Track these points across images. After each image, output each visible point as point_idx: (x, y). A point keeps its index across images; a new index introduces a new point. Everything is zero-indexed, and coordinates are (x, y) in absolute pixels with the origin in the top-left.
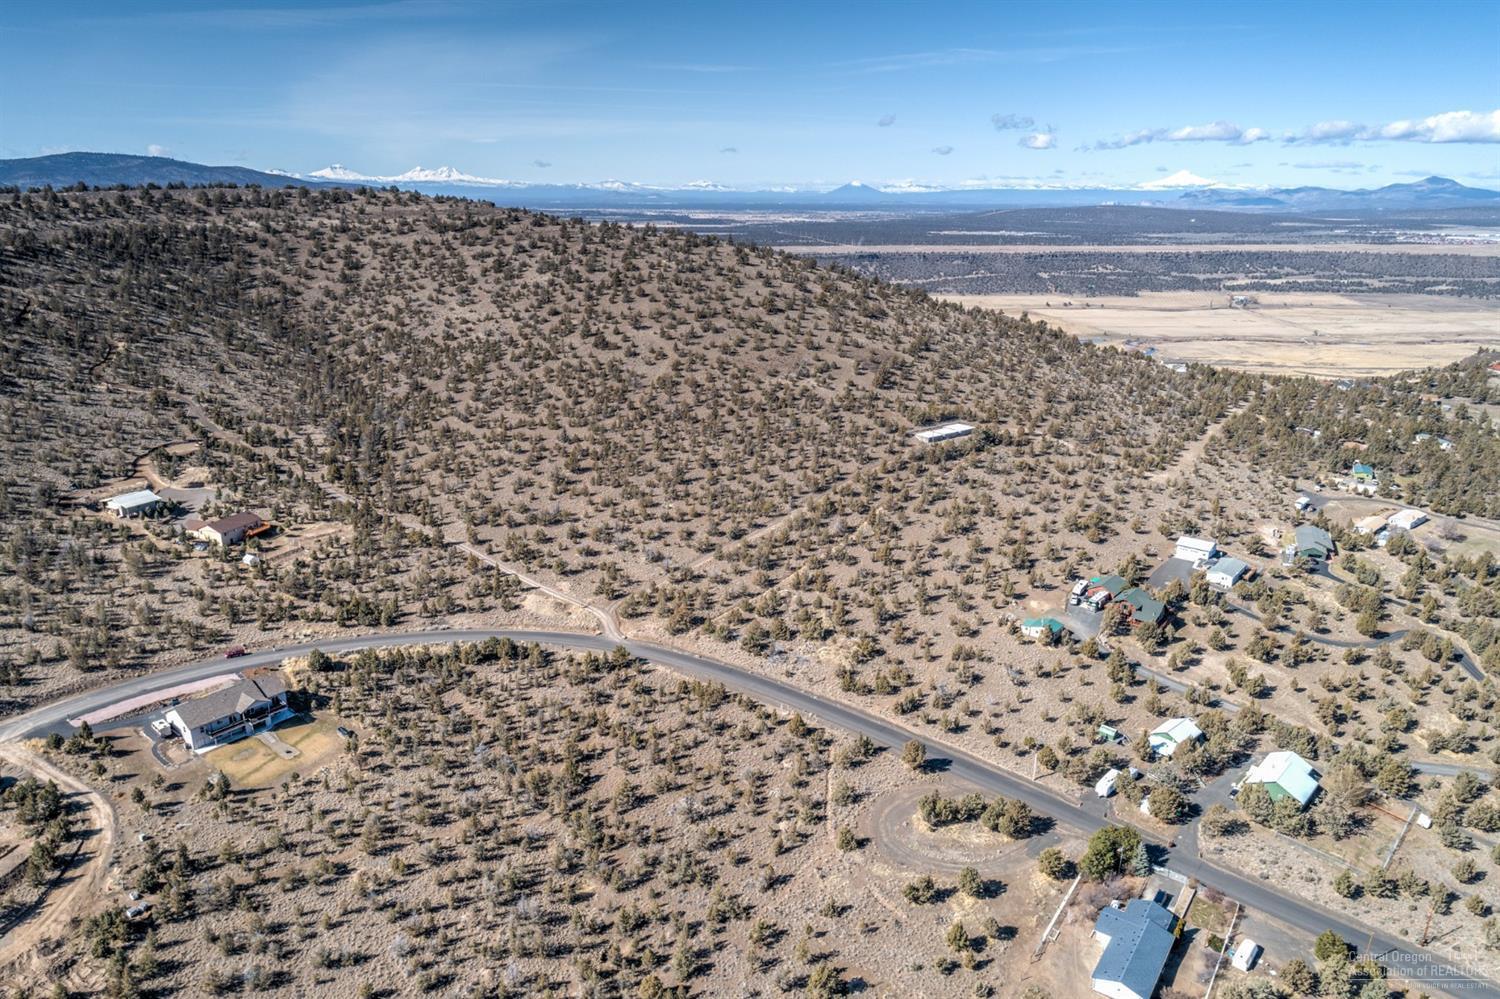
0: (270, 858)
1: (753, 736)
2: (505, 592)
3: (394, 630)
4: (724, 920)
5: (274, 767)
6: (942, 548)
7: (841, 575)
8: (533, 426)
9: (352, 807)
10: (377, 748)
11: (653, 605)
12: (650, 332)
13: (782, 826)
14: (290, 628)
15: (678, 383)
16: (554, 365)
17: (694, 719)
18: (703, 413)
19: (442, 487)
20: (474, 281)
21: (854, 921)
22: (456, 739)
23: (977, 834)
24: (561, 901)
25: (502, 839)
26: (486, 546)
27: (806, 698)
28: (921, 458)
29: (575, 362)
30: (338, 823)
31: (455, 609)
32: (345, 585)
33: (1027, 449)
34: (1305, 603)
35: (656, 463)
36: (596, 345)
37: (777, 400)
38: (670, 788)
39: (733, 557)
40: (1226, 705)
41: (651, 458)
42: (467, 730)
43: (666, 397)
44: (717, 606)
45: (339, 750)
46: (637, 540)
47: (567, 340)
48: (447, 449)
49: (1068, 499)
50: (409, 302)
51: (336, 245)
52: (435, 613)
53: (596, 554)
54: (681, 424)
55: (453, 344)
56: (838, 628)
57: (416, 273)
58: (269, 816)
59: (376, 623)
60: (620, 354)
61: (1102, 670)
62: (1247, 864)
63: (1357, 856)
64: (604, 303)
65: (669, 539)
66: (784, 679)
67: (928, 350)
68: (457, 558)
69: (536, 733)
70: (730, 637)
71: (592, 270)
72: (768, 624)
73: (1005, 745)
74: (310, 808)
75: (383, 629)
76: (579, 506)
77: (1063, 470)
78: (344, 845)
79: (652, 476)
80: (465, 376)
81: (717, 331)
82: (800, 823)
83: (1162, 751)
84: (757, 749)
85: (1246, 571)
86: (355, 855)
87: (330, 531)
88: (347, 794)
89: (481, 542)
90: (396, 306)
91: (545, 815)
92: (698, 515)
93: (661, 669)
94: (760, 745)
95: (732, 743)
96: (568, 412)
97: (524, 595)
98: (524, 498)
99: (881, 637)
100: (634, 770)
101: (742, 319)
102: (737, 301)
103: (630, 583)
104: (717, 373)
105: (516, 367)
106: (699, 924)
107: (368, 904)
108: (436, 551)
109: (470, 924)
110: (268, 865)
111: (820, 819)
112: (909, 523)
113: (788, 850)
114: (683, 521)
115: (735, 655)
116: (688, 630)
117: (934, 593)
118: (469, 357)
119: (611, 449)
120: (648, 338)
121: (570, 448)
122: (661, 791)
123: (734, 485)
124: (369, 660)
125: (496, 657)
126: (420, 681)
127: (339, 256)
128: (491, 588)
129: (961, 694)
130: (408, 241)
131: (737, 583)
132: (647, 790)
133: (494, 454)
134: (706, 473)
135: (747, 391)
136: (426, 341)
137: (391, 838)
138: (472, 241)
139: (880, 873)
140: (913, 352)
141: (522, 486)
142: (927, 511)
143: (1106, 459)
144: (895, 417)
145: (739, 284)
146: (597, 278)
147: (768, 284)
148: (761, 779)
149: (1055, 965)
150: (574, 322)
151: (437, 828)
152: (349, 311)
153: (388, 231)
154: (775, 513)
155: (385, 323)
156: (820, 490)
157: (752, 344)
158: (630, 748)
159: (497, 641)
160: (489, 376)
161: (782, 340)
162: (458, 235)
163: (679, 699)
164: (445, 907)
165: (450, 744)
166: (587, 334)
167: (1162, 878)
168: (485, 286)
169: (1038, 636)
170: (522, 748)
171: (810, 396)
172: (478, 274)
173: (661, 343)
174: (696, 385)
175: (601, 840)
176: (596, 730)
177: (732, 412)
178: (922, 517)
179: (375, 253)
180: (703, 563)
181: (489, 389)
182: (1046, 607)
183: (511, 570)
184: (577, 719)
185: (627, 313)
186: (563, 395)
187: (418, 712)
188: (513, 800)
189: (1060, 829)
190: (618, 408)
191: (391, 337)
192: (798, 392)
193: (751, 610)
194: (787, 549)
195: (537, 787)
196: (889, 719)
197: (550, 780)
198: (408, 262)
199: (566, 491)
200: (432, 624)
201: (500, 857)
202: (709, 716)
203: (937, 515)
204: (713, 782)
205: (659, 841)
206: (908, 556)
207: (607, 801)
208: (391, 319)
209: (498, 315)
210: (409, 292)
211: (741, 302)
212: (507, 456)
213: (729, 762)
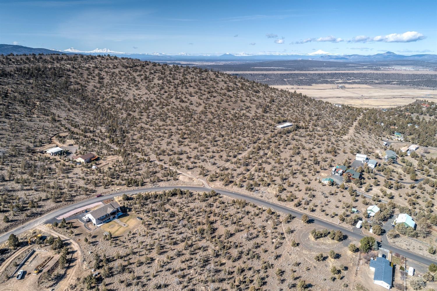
0: (130, 256)
1: (258, 215)
2: (173, 175)
3: (143, 187)
4: (266, 269)
5: (121, 230)
6: (293, 159)
7: (268, 168)
8: (167, 125)
9: (148, 241)
10: (150, 223)
11: (217, 177)
12: (195, 97)
13: (274, 240)
14: (113, 188)
15: (206, 112)
16: (169, 107)
17: (239, 210)
18: (216, 121)
19: (145, 144)
20: (139, 83)
21: (303, 267)
22: (171, 219)
23: (328, 240)
24: (217, 265)
25: (195, 248)
26: (163, 161)
27: (268, 203)
28: (280, 133)
29: (175, 107)
30: (146, 245)
31: (160, 181)
32: (125, 174)
33: (308, 130)
34: (395, 172)
35: (206, 136)
36: (180, 102)
37: (236, 117)
38: (239, 231)
39: (236, 163)
40: (382, 201)
41: (204, 134)
42: (174, 216)
43: (204, 117)
44: (235, 177)
45: (139, 224)
46: (206, 158)
47: (172, 100)
48: (143, 133)
49: (323, 144)
50: (120, 89)
51: (95, 72)
52: (154, 182)
53: (196, 163)
54: (210, 125)
55: (137, 102)
56: (271, 183)
57: (121, 81)
58: (125, 244)
59: (137, 185)
60: (188, 104)
61: (347, 193)
62: (403, 246)
63: (431, 242)
64: (179, 89)
65: (215, 158)
66: (260, 198)
67: (274, 102)
68: (156, 166)
69: (195, 216)
70: (242, 187)
71: (174, 79)
72: (251, 182)
73: (327, 215)
74: (137, 241)
75: (140, 187)
76: (187, 149)
77: (320, 136)
78: (150, 252)
79: (205, 140)
80: (143, 111)
81: (214, 97)
82: (278, 240)
83: (371, 215)
84: (259, 219)
85: (377, 163)
86: (154, 254)
87: (115, 158)
88: (146, 236)
89: (161, 160)
90: (116, 90)
91: (204, 241)
92: (222, 151)
93: (225, 196)
94: (260, 217)
95: (252, 217)
96: (176, 121)
97: (178, 176)
98: (170, 147)
99: (283, 185)
100: (226, 226)
101: (221, 93)
102: (218, 88)
103: (208, 171)
104: (217, 109)
105: (158, 108)
106: (259, 270)
107: (163, 269)
108: (149, 164)
109: (194, 274)
110: (130, 259)
111: (284, 238)
112: (282, 152)
113: (278, 247)
114: (218, 153)
115: (244, 191)
116: (229, 185)
117: (294, 172)
118: (142, 105)
119: (192, 132)
120: (195, 99)
121: (180, 132)
122: (236, 232)
123: (230, 142)
124: (139, 197)
125: (176, 194)
126: (156, 202)
127: (96, 75)
128: (169, 174)
129: (311, 200)
130: (117, 71)
131: (239, 171)
132: (233, 232)
133: (158, 134)
134: (221, 139)
135: (227, 114)
136: (128, 101)
137: (163, 249)
138: (136, 71)
139: (305, 253)
140: (270, 103)
141: (169, 143)
142: (286, 148)
143: (330, 132)
144: (270, 121)
145: (217, 83)
146: (176, 82)
147: (225, 83)
148: (264, 227)
149: (361, 277)
150: (172, 95)
151: (175, 246)
152: (102, 92)
153: (110, 68)
154: (244, 150)
155: (114, 95)
156: (255, 143)
157: (225, 101)
158: (224, 220)
159: (177, 190)
160: (150, 111)
161: (233, 99)
162: (131, 69)
163: (233, 205)
164: (185, 269)
165: (170, 221)
166: (177, 98)
167: (382, 251)
168: (143, 84)
169: (327, 183)
170: (193, 221)
171: (245, 116)
172: (140, 81)
173: (199, 101)
174: (212, 113)
175: (224, 247)
176: (212, 215)
177: (224, 121)
178: (285, 150)
179: (107, 74)
180: (228, 165)
181: (151, 115)
182: (326, 175)
183: (173, 169)
184: (206, 212)
185: (187, 92)
186: (174, 116)
187: (158, 211)
188: (194, 236)
189: (350, 238)
190: (191, 120)
191: (117, 100)
192: (241, 114)
193: (245, 178)
194: (250, 160)
195: (200, 232)
196: (293, 208)
197: (204, 230)
198: (118, 77)
199: (182, 144)
200: (154, 185)
201: (196, 253)
202: (243, 209)
203: (289, 149)
204: (250, 229)
205: (240, 247)
206: (284, 161)
207: (221, 236)
208: (116, 94)
209: (149, 93)
210: (119, 86)
211: (219, 88)
212: (162, 134)
213: (253, 223)
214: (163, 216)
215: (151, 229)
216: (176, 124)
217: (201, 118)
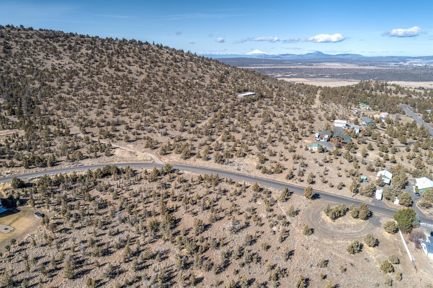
1: (240, 194)
3: (55, 168)
4: (278, 279)
7: (238, 137)
8: (97, 95)
9: (52, 253)
10: (60, 221)
11: (171, 150)
12: (135, 67)
15: (150, 81)
16: (101, 76)
17: (211, 190)
18: (163, 89)
19: (64, 115)
20: (61, 53)
21: (335, 267)
22: (101, 211)
23: (350, 220)
25: (145, 257)
26: (91, 134)
27: (250, 178)
28: (244, 101)
29: (108, 75)
30: (46, 263)
31: (83, 158)
32: (25, 152)
33: (274, 99)
35: (152, 105)
36: (116, 70)
37: (188, 86)
38: (217, 219)
40: (387, 166)
41: (148, 103)
42: (106, 207)
43: (148, 85)
44: (197, 149)
45: (37, 224)
46: (154, 129)
47: (104, 69)
48: (62, 103)
49: (294, 112)
50: (34, 60)
52: (73, 160)
53: (139, 134)
54: (156, 93)
55: (56, 71)
56: (246, 153)
57: (36, 50)
59: (45, 165)
60: (126, 73)
61: (343, 159)
64: (115, 58)
65: (166, 128)
66: (237, 171)
67: (229, 74)
68: (78, 139)
69: (142, 204)
70: (208, 159)
71: (107, 49)
72: (221, 153)
73: (332, 186)
74: (26, 258)
75: (49, 168)
76: (126, 119)
77: (288, 105)
78: (52, 276)
79: (151, 108)
80: (64, 81)
81: (159, 66)
82: (281, 227)
83: (385, 182)
84: (243, 199)
87: (13, 132)
88: (48, 247)
89: (88, 133)
90: (29, 61)
91: (161, 241)
92: (175, 120)
93: (186, 172)
94: (244, 197)
95: (233, 198)
96: (111, 90)
97: (114, 150)
98: (103, 116)
99: (263, 154)
100: (195, 214)
101: (166, 64)
102: (163, 59)
103: (158, 143)
104: (164, 78)
105: (85, 77)
108: (68, 137)
111: (288, 223)
112: (250, 120)
113: (285, 238)
114: (169, 122)
115: (212, 164)
116: (190, 158)
117: (272, 140)
118: (64, 74)
119: (132, 101)
121: (116, 101)
122: (213, 222)
123: (184, 111)
124: (45, 180)
125: (110, 174)
126: (75, 187)
128: (98, 149)
129: (304, 171)
130: (31, 41)
131: (201, 141)
132: (207, 223)
133: (85, 104)
134: (171, 107)
135: (177, 83)
136: (44, 70)
137: (81, 267)
138: (58, 41)
140: (225, 74)
141: (99, 114)
142: (254, 116)
143: (297, 102)
144: (229, 90)
145: (161, 54)
146: (110, 52)
147: (171, 54)
148: (254, 210)
149: (424, 271)
150: (105, 64)
151: (106, 257)
152: (8, 62)
153: (21, 38)
154: (203, 119)
155: (25, 66)
156: (215, 111)
157: (172, 70)
158: (189, 205)
159: (110, 167)
160: (75, 80)
161: (182, 69)
162: (51, 39)
163: (200, 183)
165: (99, 214)
166: (111, 67)
167: (424, 227)
168: (65, 54)
169: (316, 150)
170: (138, 211)
171: (199, 84)
172: (62, 50)
173: (140, 70)
174: (157, 82)
175: (197, 249)
176: (170, 199)
177: (174, 89)
178: (253, 118)
179: (17, 44)
180: (185, 135)
181: (75, 84)
182: (310, 142)
183: (105, 142)
184: (159, 196)
185: (125, 61)
186: (107, 85)
187: (77, 202)
188: (142, 236)
189: (376, 214)
190: (130, 89)
191: (28, 69)
192: (194, 83)
193: (211, 149)
194: (214, 129)
195: (152, 228)
196: (285, 182)
197: (158, 224)
198: (32, 47)
199: (118, 115)
200: (73, 164)
201: (147, 267)
202: (217, 188)
203: (258, 117)
204: (234, 214)
205: (224, 245)
206: (257, 129)
207: (189, 230)
208: (28, 64)
209: (73, 62)
210: (34, 56)
211: (165, 59)
212: (89, 104)
213: (236, 205)
214: (86, 207)
215: (60, 231)
216: (110, 93)
217: (144, 87)
